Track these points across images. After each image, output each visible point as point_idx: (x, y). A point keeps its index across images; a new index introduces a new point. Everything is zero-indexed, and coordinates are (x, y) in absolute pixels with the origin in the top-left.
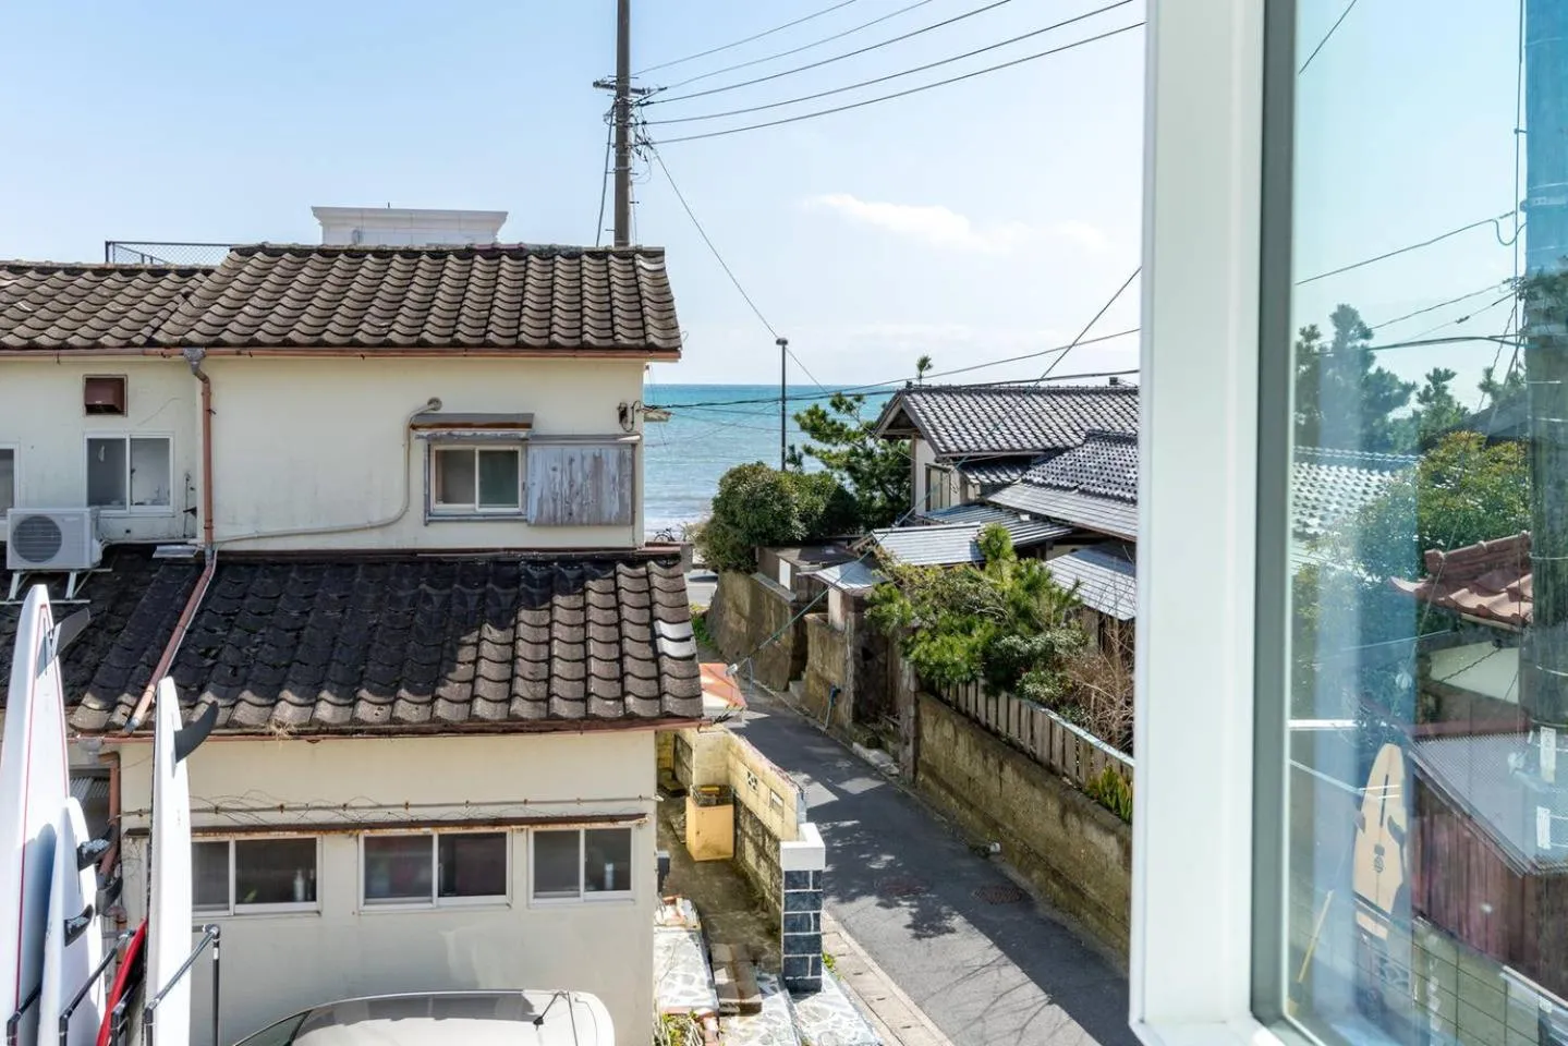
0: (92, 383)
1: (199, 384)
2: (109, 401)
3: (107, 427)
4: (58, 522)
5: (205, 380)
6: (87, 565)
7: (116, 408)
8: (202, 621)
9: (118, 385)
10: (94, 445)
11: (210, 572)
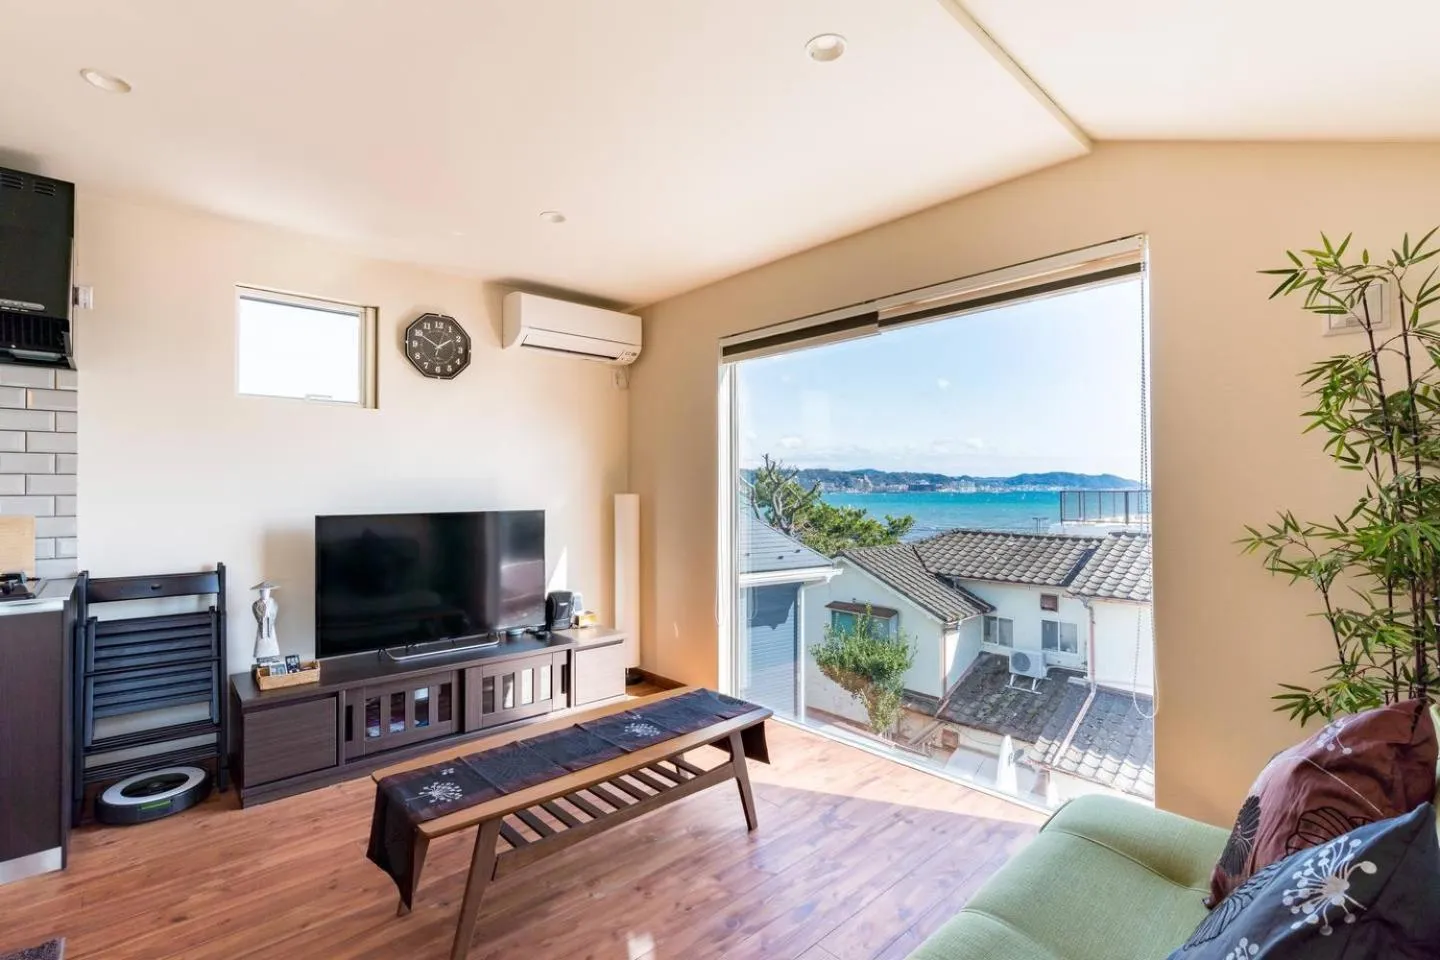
0: (1044, 597)
1: (1088, 611)
2: (1051, 606)
3: (1050, 616)
4: (1030, 658)
5: (1091, 608)
6: (1040, 677)
7: (1054, 609)
8: (1087, 721)
9: (1054, 599)
10: (1045, 623)
11: (1092, 694)
